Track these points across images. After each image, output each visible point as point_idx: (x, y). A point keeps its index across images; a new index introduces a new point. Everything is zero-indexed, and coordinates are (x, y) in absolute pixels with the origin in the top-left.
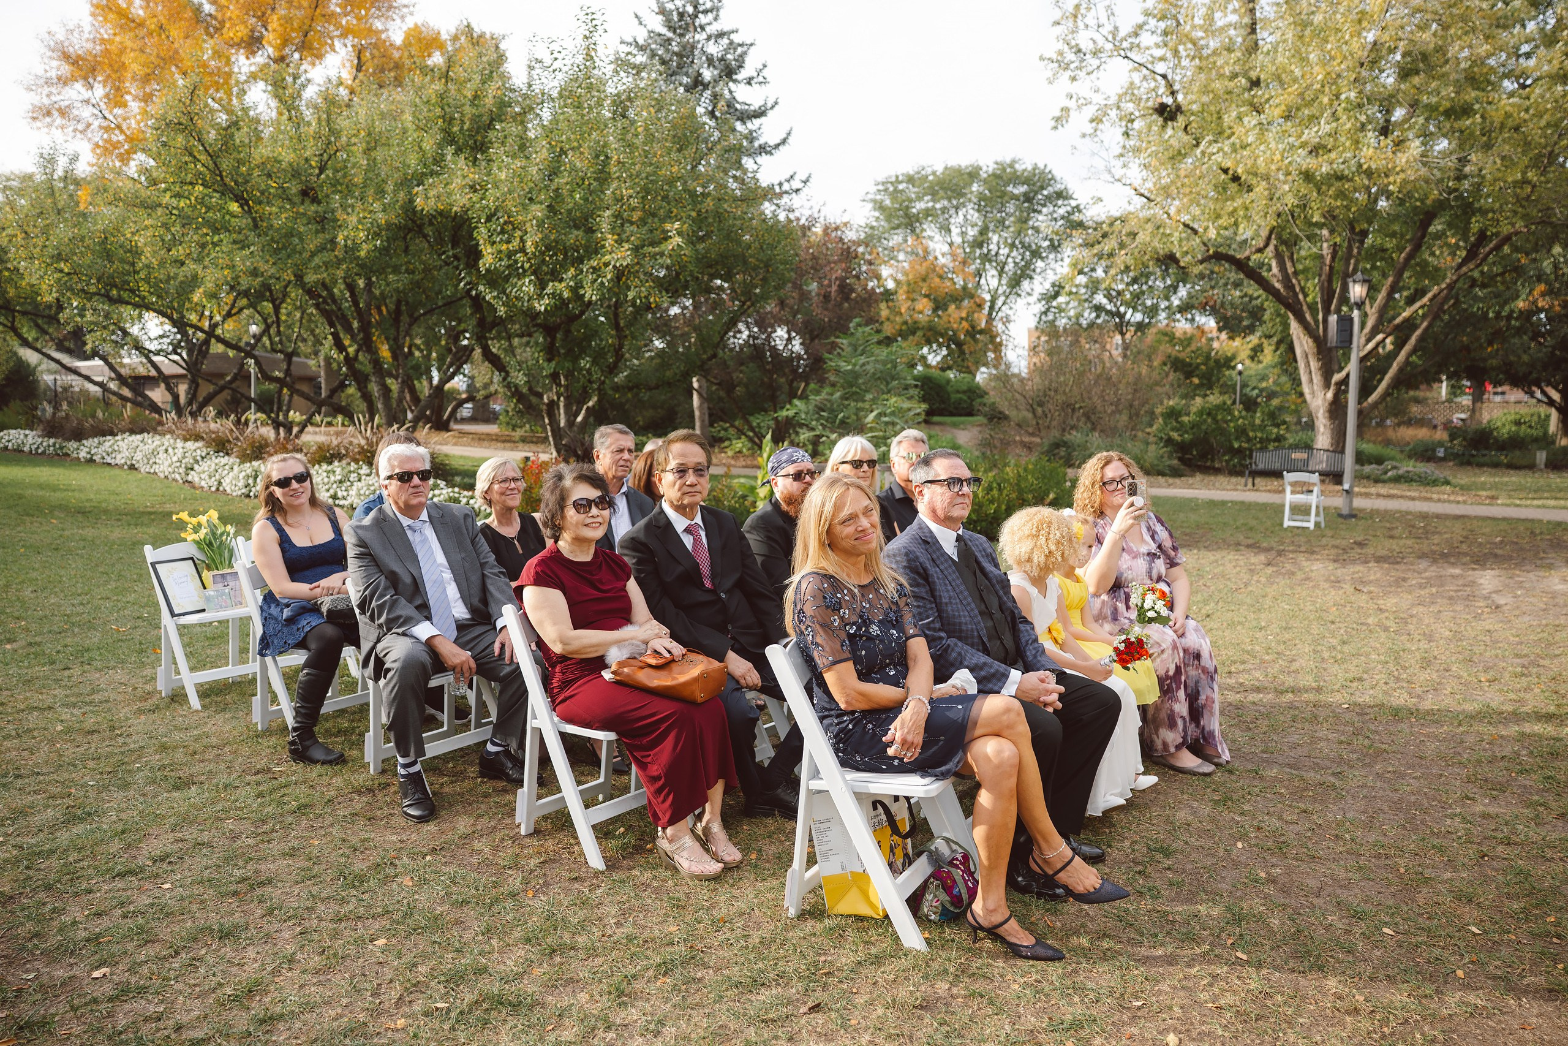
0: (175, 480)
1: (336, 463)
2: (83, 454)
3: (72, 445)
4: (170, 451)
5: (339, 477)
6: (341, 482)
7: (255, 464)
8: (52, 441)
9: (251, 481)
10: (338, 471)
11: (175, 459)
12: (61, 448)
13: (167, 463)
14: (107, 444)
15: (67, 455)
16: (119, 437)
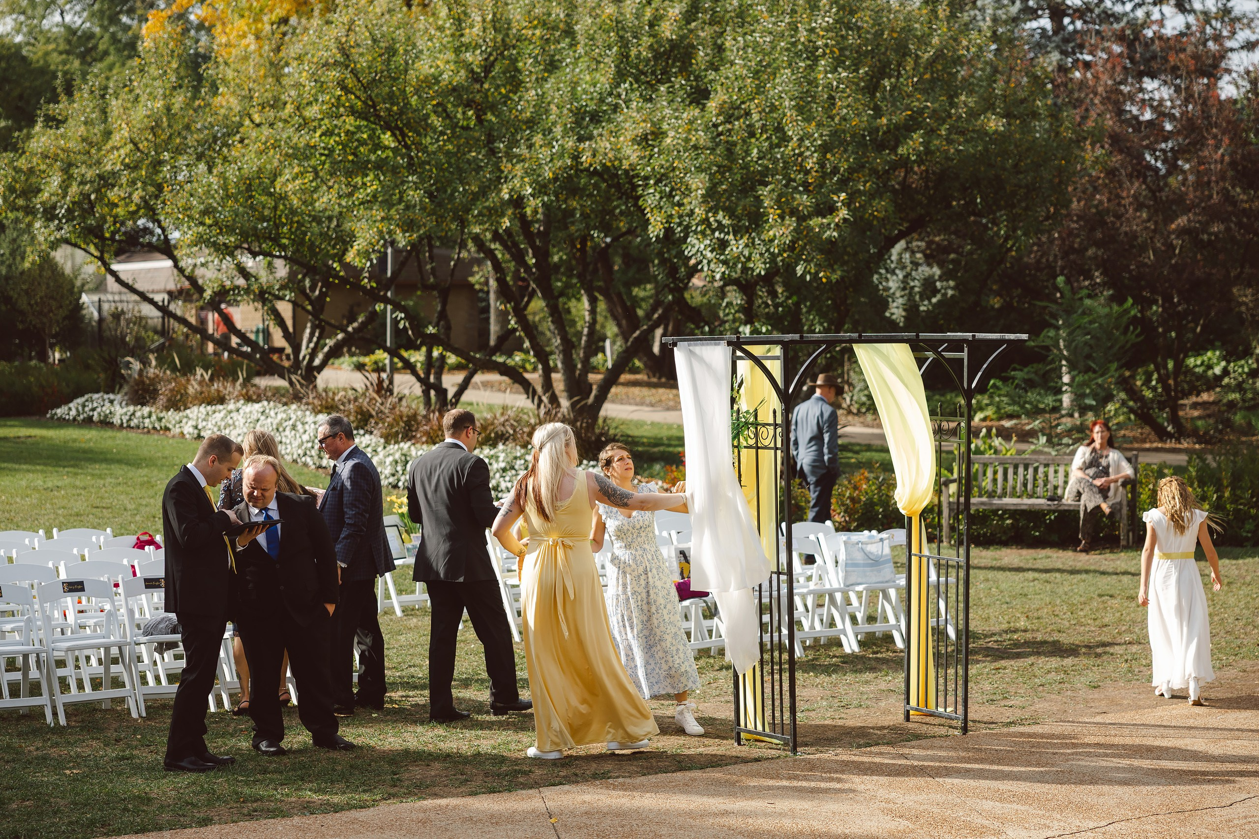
0: (305, 464)
1: (501, 446)
2: (188, 429)
3: (171, 416)
4: (300, 427)
5: (502, 465)
6: (504, 470)
7: (405, 446)
8: (146, 410)
9: (399, 468)
10: (502, 456)
11: (305, 437)
12: (160, 419)
13: (296, 444)
14: (218, 416)
15: (167, 429)
16: (231, 406)
